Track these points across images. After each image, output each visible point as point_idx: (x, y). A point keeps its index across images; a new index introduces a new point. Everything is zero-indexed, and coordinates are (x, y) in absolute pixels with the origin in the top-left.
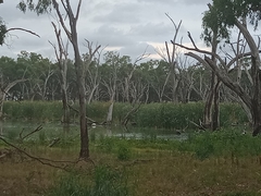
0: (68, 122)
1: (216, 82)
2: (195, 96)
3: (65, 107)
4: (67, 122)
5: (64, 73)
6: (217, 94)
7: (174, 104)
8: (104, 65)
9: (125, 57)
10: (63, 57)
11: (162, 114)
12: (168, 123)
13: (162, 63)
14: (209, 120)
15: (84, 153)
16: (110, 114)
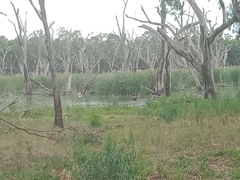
0: (31, 94)
1: (166, 51)
2: (143, 65)
3: (26, 81)
4: (29, 93)
5: (24, 49)
6: (167, 62)
7: (126, 73)
8: (57, 40)
9: (76, 32)
10: (23, 34)
11: (118, 82)
12: (125, 90)
13: (111, 36)
14: (161, 86)
15: (59, 122)
16: (69, 84)
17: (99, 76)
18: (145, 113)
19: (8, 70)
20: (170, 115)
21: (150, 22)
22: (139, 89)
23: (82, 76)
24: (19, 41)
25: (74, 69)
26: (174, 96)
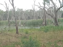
0: (10, 25)
1: (45, 14)
2: (39, 18)
3: (9, 22)
4: (9, 25)
5: (8, 14)
7: (35, 20)
8: (17, 11)
9: (22, 9)
10: (8, 10)
11: (33, 22)
12: (35, 24)
13: (31, 10)
14: (44, 23)
15: (17, 33)
16: (20, 23)
17: (28, 21)
18: (40, 30)
19: (4, 19)
20: (46, 31)
21: (41, 6)
22: (38, 24)
23: (23, 21)
24: (7, 12)
25: (21, 19)
26: (47, 26)
